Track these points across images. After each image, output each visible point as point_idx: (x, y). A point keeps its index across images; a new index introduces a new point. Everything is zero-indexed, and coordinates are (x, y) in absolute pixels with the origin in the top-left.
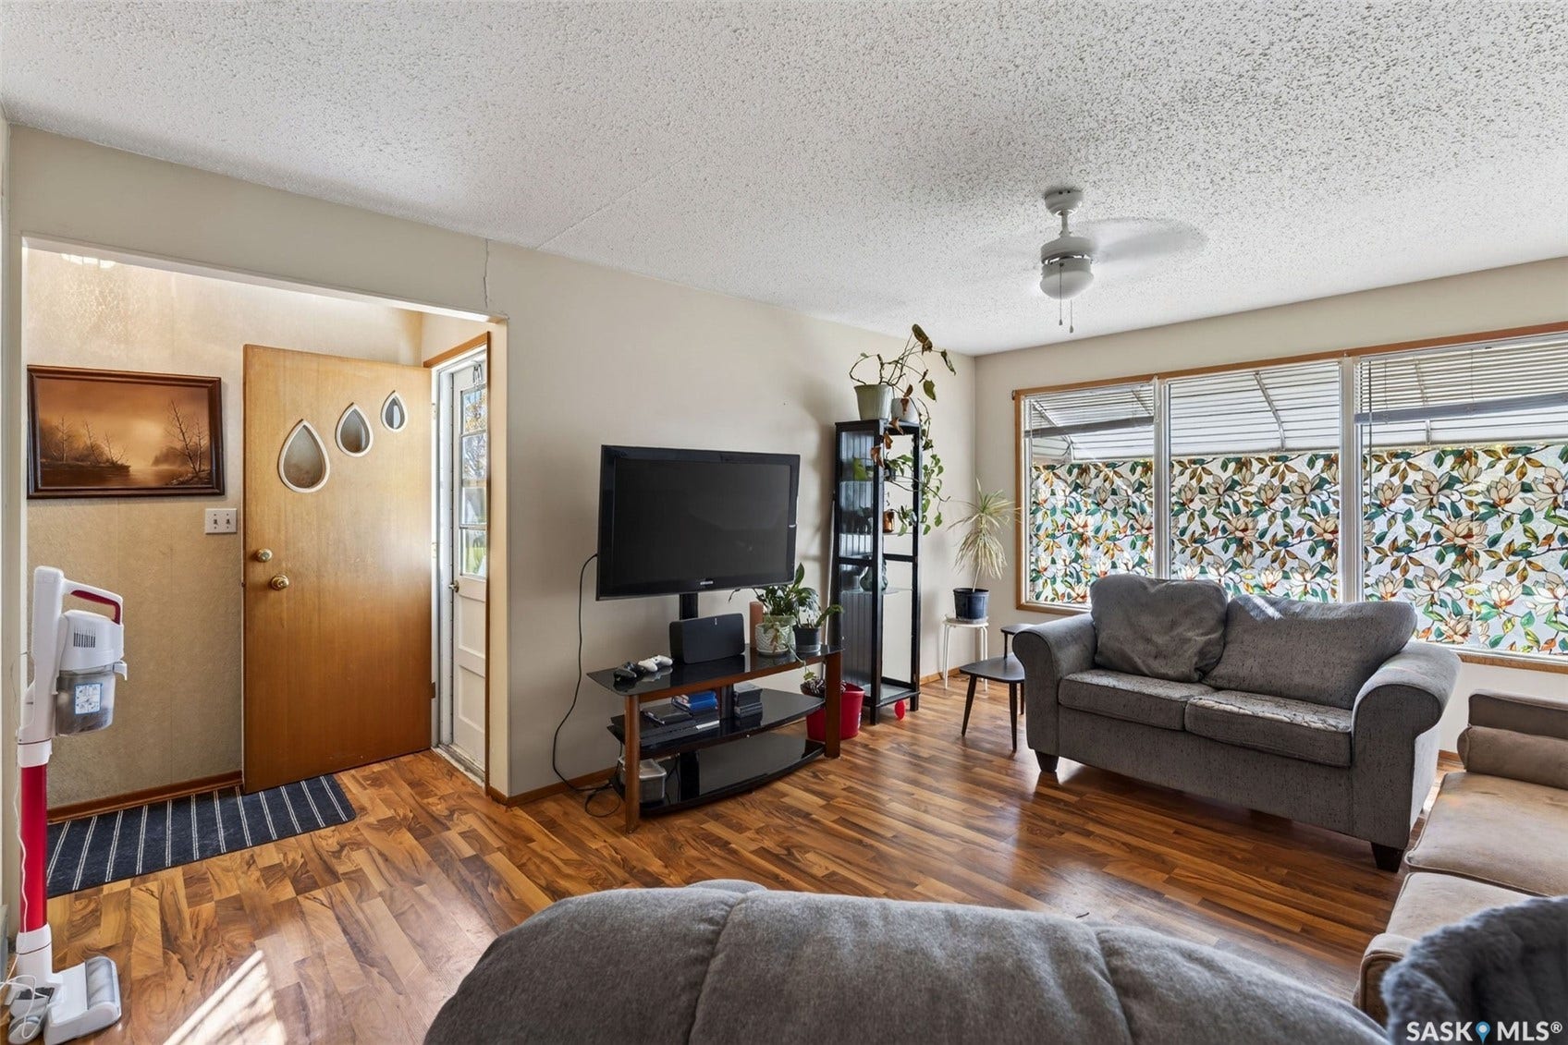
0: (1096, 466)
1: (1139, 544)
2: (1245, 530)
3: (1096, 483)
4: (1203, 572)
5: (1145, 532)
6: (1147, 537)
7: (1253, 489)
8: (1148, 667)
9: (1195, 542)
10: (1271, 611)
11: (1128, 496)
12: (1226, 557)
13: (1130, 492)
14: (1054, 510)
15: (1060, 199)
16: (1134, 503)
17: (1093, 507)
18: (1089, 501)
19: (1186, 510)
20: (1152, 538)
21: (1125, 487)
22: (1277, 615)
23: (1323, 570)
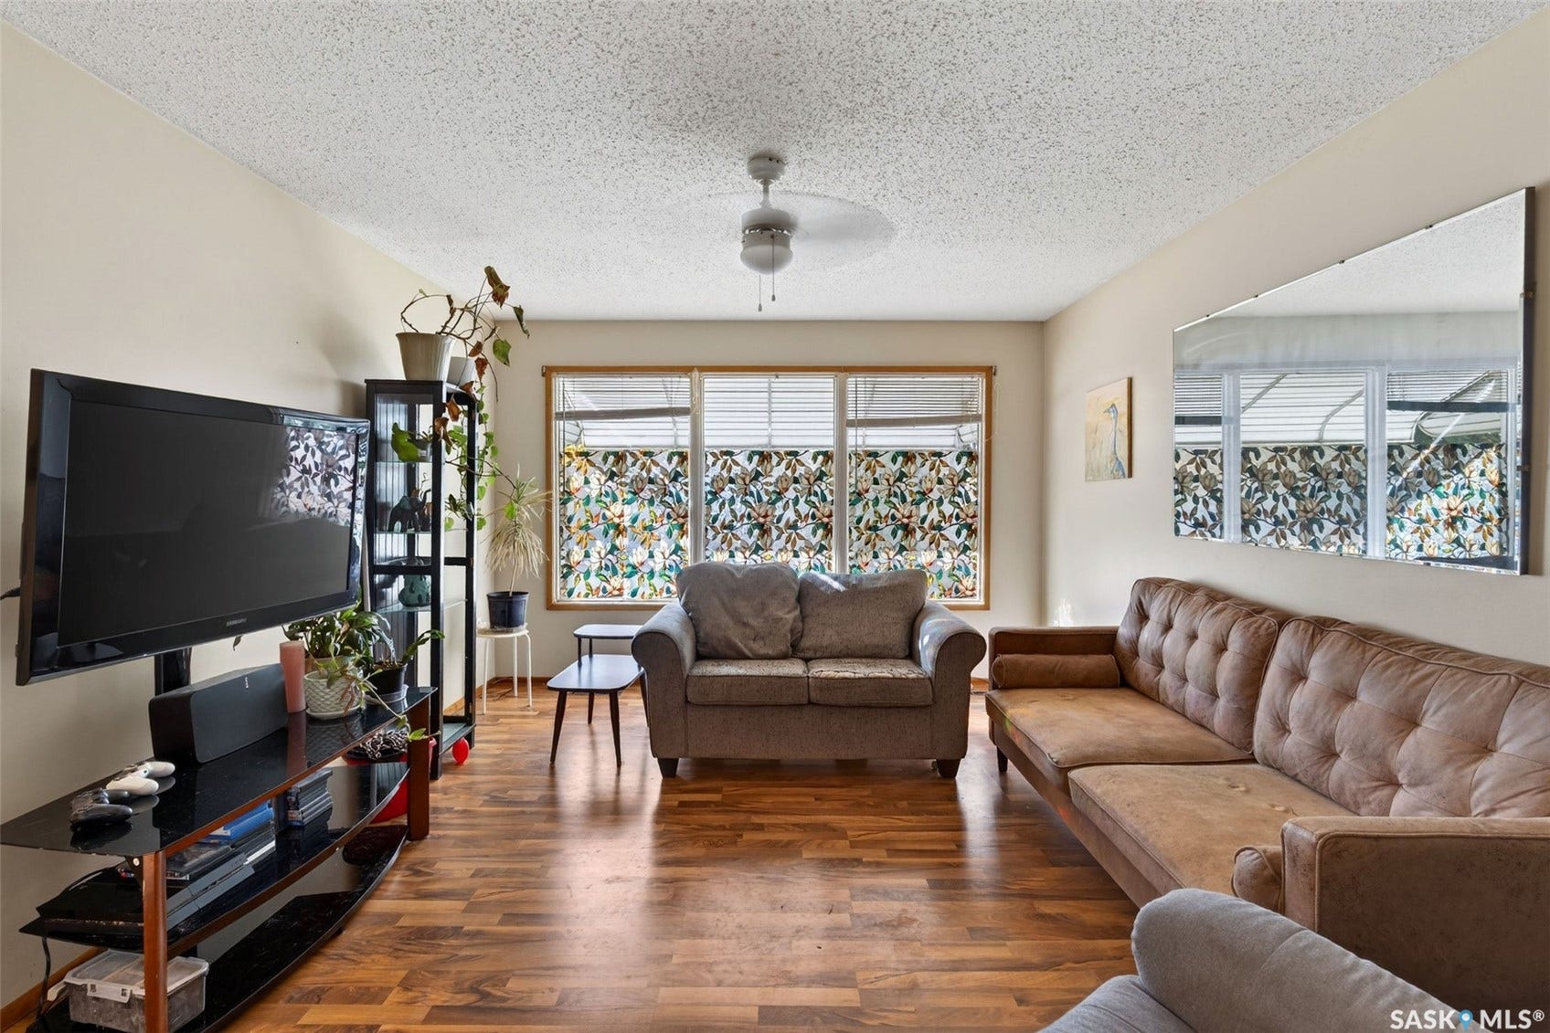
0: (633, 454)
1: (675, 532)
2: (766, 516)
3: (633, 472)
4: (732, 556)
5: (681, 520)
6: (683, 525)
7: (772, 480)
8: (751, 650)
9: (725, 528)
10: (836, 585)
11: (665, 485)
12: (750, 541)
13: (667, 482)
14: (588, 500)
15: (766, 166)
16: (671, 492)
17: (629, 496)
18: (626, 489)
19: (717, 498)
20: (689, 526)
21: (661, 476)
22: (842, 588)
23: (822, 548)
